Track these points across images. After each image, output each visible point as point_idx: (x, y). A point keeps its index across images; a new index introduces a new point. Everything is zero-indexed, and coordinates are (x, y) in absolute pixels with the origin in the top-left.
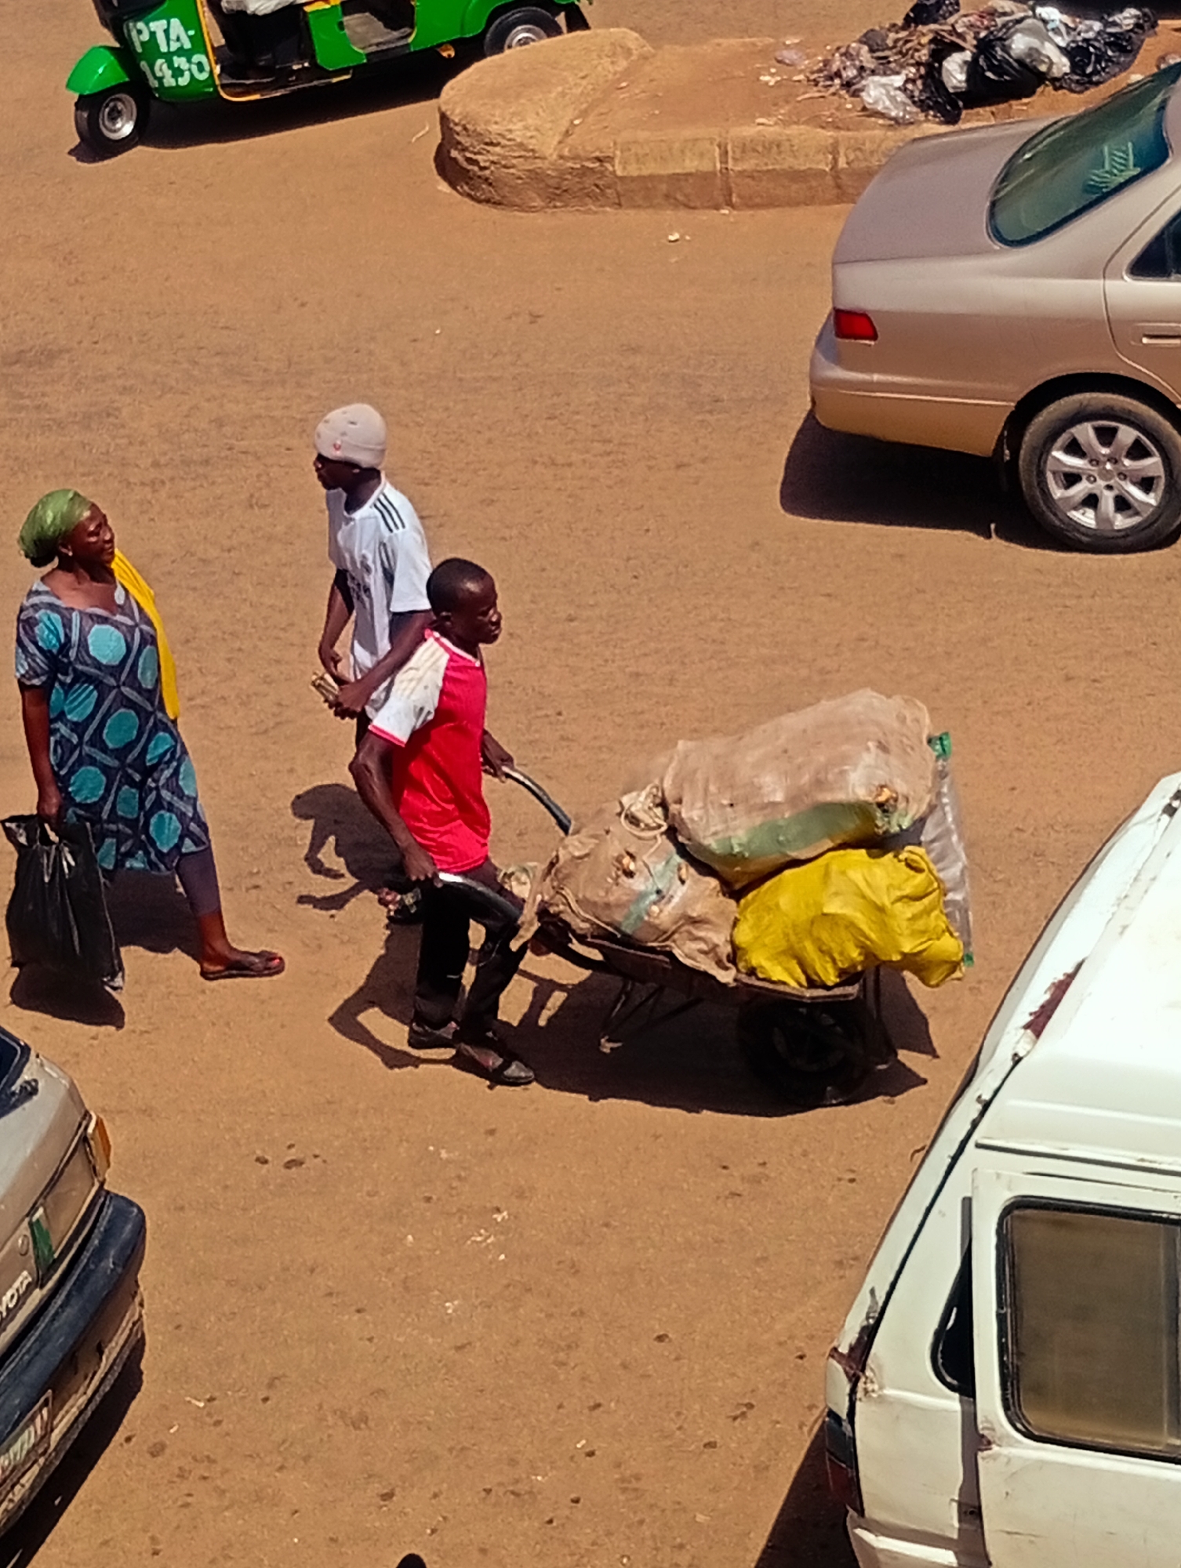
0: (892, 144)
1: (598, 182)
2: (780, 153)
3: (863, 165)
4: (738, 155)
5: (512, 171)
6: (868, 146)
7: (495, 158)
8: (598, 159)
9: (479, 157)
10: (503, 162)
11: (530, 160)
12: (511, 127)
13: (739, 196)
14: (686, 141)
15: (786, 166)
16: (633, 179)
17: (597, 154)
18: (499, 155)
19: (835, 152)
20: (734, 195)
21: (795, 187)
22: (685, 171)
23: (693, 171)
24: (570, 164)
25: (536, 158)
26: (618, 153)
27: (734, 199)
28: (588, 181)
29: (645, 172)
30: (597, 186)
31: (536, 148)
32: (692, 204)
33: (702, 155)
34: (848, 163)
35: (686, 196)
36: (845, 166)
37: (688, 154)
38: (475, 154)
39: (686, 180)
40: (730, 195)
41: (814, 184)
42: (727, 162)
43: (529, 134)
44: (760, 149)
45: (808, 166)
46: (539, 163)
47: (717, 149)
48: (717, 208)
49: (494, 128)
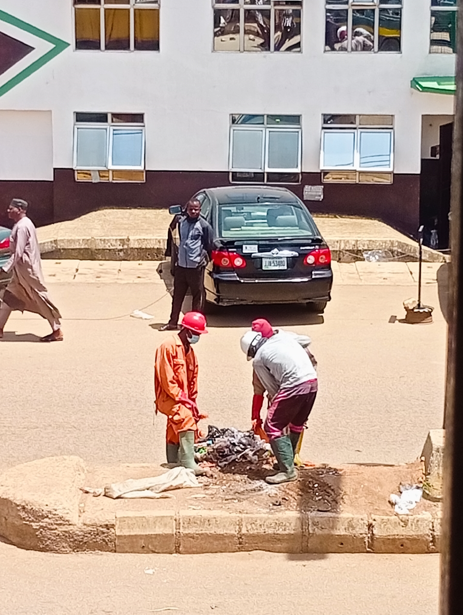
0: (272, 521)
1: (104, 538)
2: (210, 525)
3: (256, 531)
4: (186, 525)
5: (53, 531)
6: (259, 522)
7: (44, 524)
8: (107, 525)
9: (33, 524)
10: (49, 527)
11: (66, 526)
12: (55, 507)
13: (184, 547)
14: (157, 517)
15: (212, 532)
16: (125, 537)
17: (107, 523)
18: (46, 522)
19: (240, 525)
20: (181, 546)
21: (216, 543)
22: (155, 533)
23: (161, 533)
24: (90, 528)
25: (70, 525)
26: (118, 522)
27: (181, 549)
28: (99, 538)
29: (132, 533)
30: (104, 540)
31: (70, 519)
32: (156, 551)
33: (165, 525)
34: (248, 531)
35: (153, 546)
36: (246, 532)
37: (158, 524)
38: (30, 522)
39: (156, 538)
40: (179, 547)
41: (227, 541)
42: (179, 529)
43: (66, 511)
44: (199, 522)
45: (225, 532)
46: (71, 527)
47: (174, 522)
48: (171, 553)
49: (45, 508)
